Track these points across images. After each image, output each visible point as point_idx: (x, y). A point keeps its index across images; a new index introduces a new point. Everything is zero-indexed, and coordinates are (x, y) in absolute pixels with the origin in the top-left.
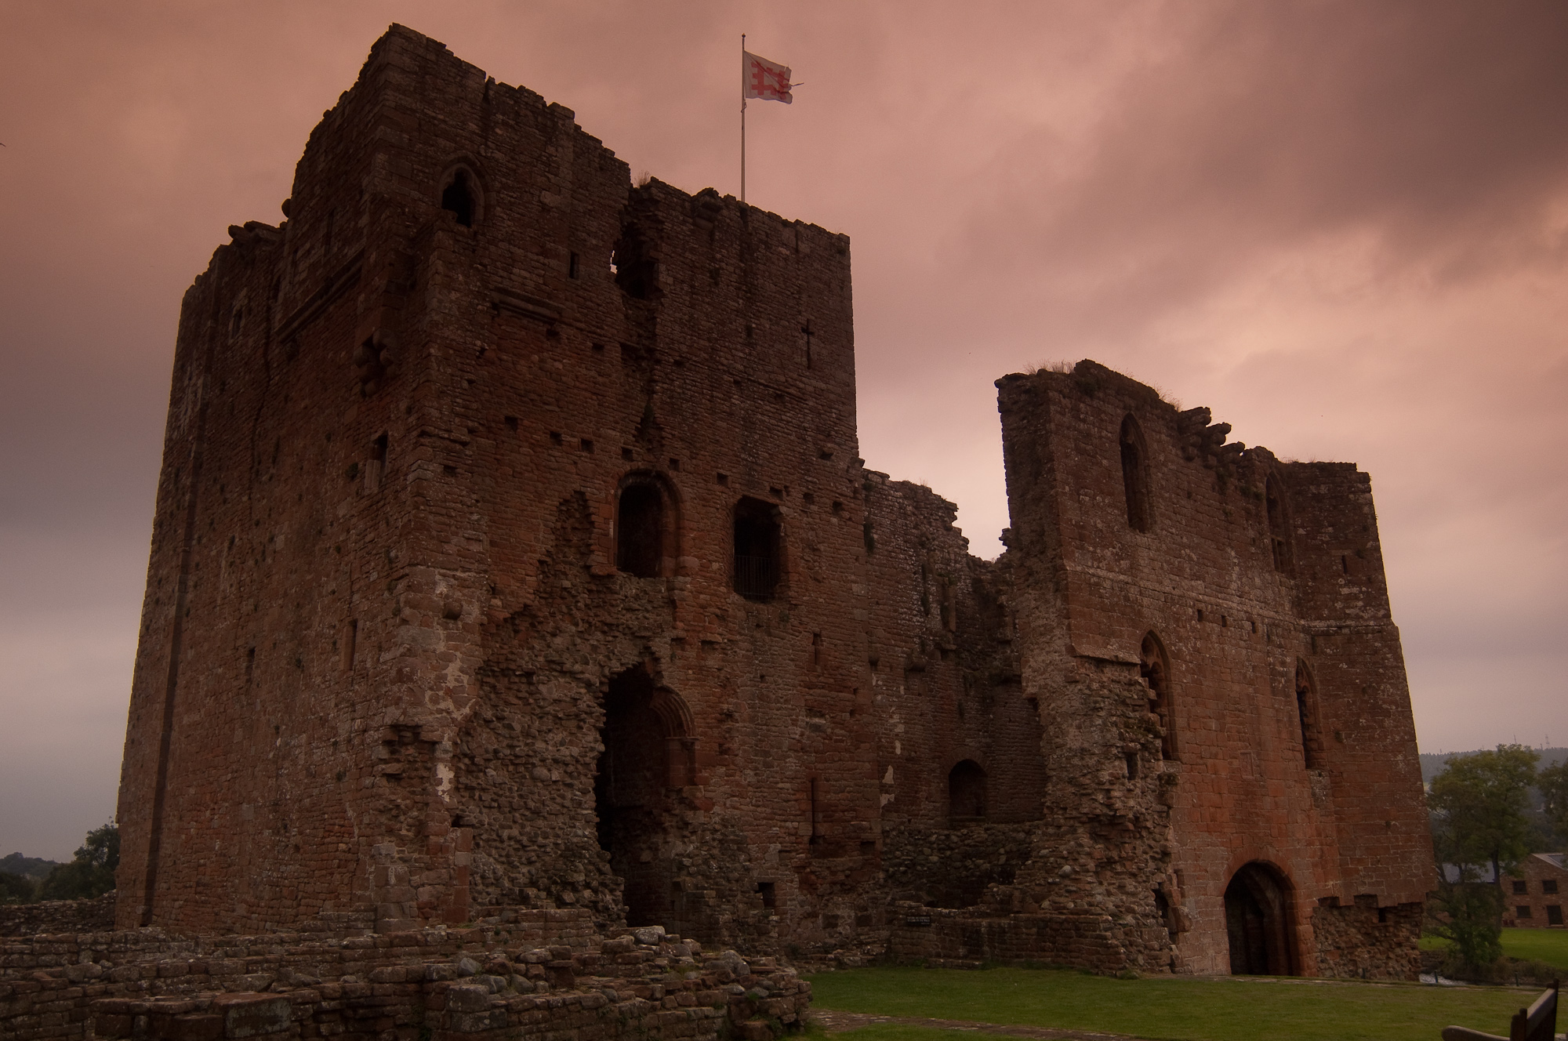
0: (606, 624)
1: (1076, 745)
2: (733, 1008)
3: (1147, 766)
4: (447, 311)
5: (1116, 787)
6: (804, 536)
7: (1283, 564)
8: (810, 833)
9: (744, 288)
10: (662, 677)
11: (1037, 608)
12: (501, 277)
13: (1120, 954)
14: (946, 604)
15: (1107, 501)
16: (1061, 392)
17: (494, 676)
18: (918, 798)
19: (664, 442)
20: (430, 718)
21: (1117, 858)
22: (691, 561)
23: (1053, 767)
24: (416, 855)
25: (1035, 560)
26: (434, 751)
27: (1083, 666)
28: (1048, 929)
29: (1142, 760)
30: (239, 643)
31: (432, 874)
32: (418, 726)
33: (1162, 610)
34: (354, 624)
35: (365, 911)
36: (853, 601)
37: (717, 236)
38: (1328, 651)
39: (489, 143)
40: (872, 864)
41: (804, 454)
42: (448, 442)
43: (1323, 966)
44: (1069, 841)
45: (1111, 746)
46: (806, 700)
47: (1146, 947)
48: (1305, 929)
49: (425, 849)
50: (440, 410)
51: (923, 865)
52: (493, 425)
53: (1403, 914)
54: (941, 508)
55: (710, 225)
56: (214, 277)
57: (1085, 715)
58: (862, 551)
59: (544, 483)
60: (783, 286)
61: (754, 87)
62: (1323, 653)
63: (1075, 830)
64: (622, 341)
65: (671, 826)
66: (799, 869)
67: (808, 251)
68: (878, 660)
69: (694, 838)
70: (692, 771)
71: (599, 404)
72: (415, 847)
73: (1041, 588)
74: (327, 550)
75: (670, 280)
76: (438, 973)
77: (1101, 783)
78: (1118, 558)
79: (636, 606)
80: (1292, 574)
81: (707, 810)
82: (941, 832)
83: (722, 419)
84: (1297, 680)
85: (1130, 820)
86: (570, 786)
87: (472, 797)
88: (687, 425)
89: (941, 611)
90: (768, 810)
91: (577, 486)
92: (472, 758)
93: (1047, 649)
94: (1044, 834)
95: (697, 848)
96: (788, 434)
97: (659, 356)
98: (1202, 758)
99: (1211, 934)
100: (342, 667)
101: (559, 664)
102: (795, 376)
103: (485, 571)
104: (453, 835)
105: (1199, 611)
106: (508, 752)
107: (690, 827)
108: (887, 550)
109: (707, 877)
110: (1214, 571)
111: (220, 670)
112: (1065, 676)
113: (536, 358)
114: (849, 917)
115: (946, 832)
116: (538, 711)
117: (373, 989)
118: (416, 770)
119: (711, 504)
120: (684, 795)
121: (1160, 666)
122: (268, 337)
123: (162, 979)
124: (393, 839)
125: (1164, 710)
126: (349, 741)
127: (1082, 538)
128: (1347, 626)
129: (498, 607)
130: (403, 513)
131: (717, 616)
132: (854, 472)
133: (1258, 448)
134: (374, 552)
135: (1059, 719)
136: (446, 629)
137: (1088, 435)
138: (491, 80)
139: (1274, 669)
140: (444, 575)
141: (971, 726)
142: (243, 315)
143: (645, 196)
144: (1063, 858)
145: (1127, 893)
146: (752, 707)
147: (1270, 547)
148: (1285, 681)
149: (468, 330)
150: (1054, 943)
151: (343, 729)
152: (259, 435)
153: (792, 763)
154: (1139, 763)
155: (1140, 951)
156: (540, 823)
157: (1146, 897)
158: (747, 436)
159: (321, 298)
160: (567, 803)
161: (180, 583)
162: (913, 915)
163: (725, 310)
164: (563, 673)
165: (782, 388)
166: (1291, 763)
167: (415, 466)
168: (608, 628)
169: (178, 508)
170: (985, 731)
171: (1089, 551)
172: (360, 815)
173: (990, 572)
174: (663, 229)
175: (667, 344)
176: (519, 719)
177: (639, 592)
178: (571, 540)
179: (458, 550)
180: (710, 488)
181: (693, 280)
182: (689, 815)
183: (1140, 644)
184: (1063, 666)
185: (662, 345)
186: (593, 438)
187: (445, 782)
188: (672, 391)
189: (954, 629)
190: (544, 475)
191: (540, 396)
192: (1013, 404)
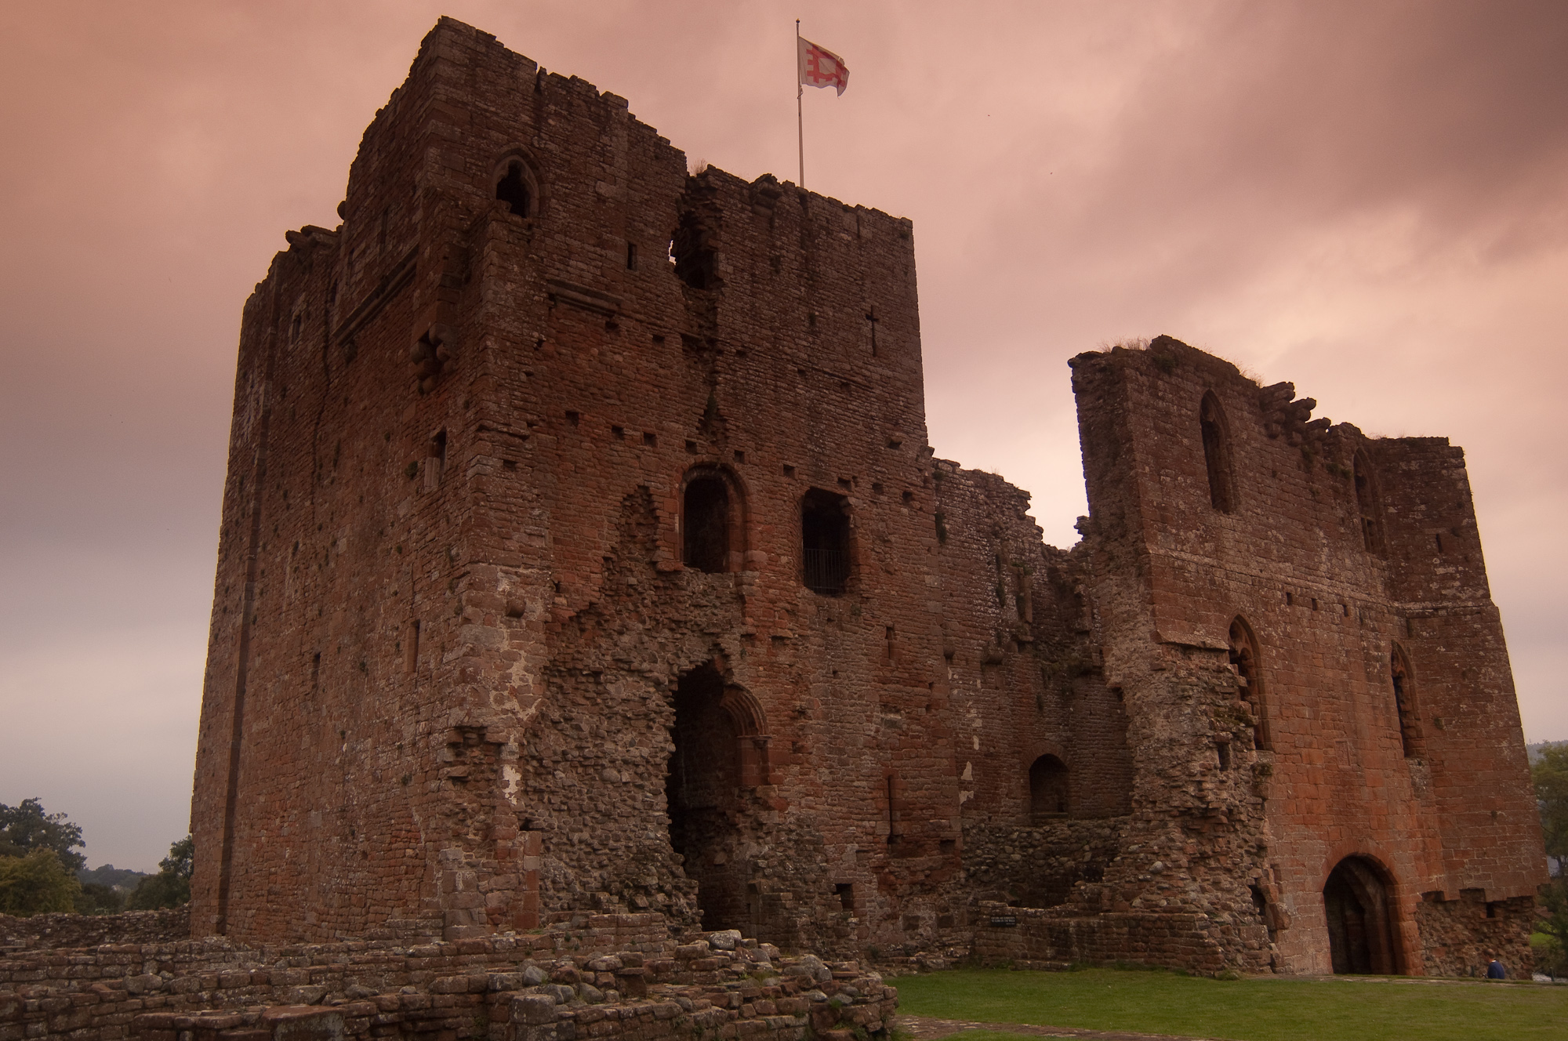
0: (674, 621)
1: (1164, 736)
2: (815, 1015)
3: (1239, 756)
4: (503, 303)
5: (1206, 778)
6: (874, 527)
7: (1373, 543)
8: (888, 832)
9: (806, 275)
10: (733, 674)
11: (1119, 594)
12: (558, 269)
13: (1217, 953)
14: (1022, 594)
15: (1189, 482)
16: (1137, 369)
17: (561, 676)
18: (998, 794)
19: (728, 434)
20: (495, 719)
21: (1210, 853)
22: (759, 555)
23: (1141, 759)
24: (484, 860)
25: (1116, 544)
26: (500, 753)
27: (1169, 652)
28: (1140, 928)
29: (1234, 750)
30: (305, 648)
31: (501, 879)
32: (483, 728)
33: (1249, 594)
34: (417, 625)
35: (433, 917)
36: (926, 593)
37: (777, 222)
38: (1424, 634)
39: (542, 134)
40: (953, 863)
41: (872, 444)
42: (507, 436)
43: (1428, 964)
44: (1160, 836)
45: (1202, 735)
46: (880, 696)
47: (1245, 946)
48: (1409, 925)
49: (493, 853)
50: (498, 403)
51: (1005, 864)
52: (554, 420)
54: (1013, 497)
55: (769, 212)
56: (273, 284)
57: (1173, 704)
58: (935, 541)
59: (607, 478)
60: (846, 273)
61: (809, 73)
62: (1419, 636)
63: (1166, 824)
64: (683, 332)
65: (746, 827)
66: (878, 869)
67: (870, 236)
68: (953, 653)
69: (769, 838)
70: (765, 770)
71: (661, 397)
72: (482, 851)
73: (1123, 573)
74: (388, 551)
75: (730, 269)
76: (502, 982)
77: (1191, 775)
78: (1202, 540)
79: (704, 602)
80: (1383, 555)
81: (782, 810)
82: (1023, 829)
83: (786, 409)
84: (1392, 665)
85: (1223, 813)
87: (541, 800)
88: (752, 416)
89: (1017, 602)
90: (845, 810)
91: (640, 481)
92: (540, 760)
93: (1131, 636)
94: (1133, 829)
95: (772, 849)
96: (855, 423)
97: (720, 346)
98: (1296, 747)
99: (1312, 931)
100: (405, 669)
101: (626, 662)
102: (861, 364)
103: (549, 568)
104: (521, 839)
105: (1289, 595)
106: (576, 753)
107: (765, 828)
108: (959, 541)
109: (783, 879)
110: (1301, 552)
111: (287, 677)
112: (1151, 664)
113: (595, 351)
114: (931, 918)
115: (1028, 829)
116: (606, 711)
117: (433, 1000)
118: (483, 772)
119: (779, 496)
120: (758, 795)
121: (1248, 652)
122: (326, 341)
123: (224, 990)
124: (459, 844)
125: (1255, 698)
126: (414, 744)
127: (1164, 520)
128: (1444, 608)
129: (563, 605)
130: (463, 510)
131: (787, 611)
132: (923, 461)
133: (1345, 424)
134: (435, 551)
135: (1145, 709)
136: (509, 627)
137: (1168, 414)
138: (543, 71)
139: (1368, 653)
140: (506, 573)
141: (1052, 719)
142: (302, 320)
143: (703, 184)
144: (1154, 853)
145: (1222, 890)
146: (825, 703)
147: (1360, 527)
148: (1381, 667)
149: (524, 322)
150: (1146, 943)
151: (408, 732)
152: (320, 440)
153: (868, 761)
154: (1231, 753)
155: (1239, 951)
156: (611, 825)
157: (1243, 894)
158: (813, 426)
159: (378, 297)
160: (638, 805)
161: (246, 590)
162: (997, 915)
163: (787, 299)
164: (631, 672)
165: (847, 376)
166: (1389, 751)
167: (473, 463)
168: (676, 625)
169: (243, 515)
170: (1066, 725)
171: (1172, 534)
172: (426, 819)
173: (1066, 561)
174: (721, 217)
175: (729, 334)
176: (587, 720)
177: (706, 588)
178: (635, 537)
179: (520, 547)
180: (776, 479)
181: (753, 269)
182: (764, 816)
183: (1228, 630)
184: (1149, 654)
185: (723, 336)
186: (656, 431)
187: (512, 785)
188: (735, 382)
189: (1031, 620)
190: (607, 470)
191: (600, 389)
192: (1088, 383)
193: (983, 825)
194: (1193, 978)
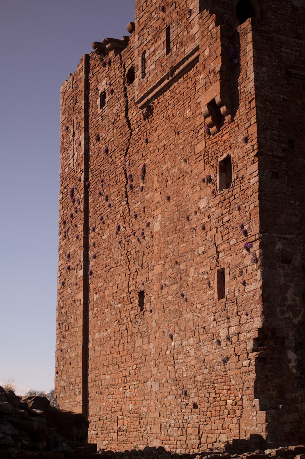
20: (281, 323)
26: (284, 343)
30: (131, 288)
34: (221, 272)
74: (194, 229)
100: (216, 296)
103: (301, 234)
111: (119, 306)
126: (228, 340)
134: (231, 227)
136: (284, 270)
140: (279, 238)
142: (107, 94)
152: (129, 165)
159: (168, 78)
161: (84, 256)
169: (76, 212)
172: (241, 382)
179: (285, 222)
187: (293, 360)
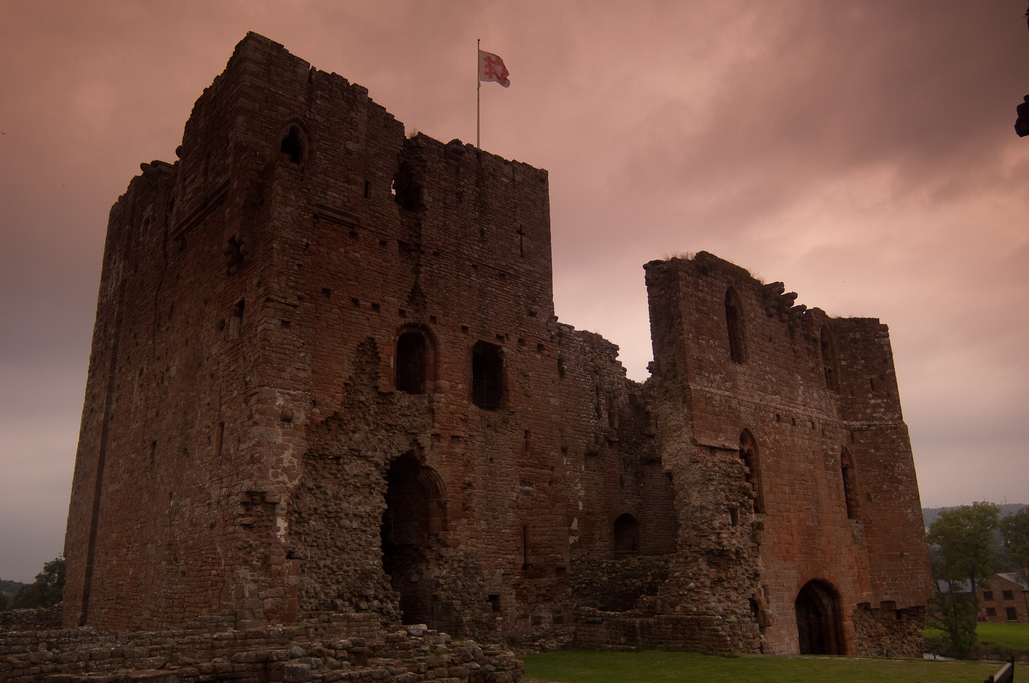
0: (389, 425)
1: (697, 504)
2: (472, 678)
3: (744, 517)
4: (284, 219)
5: (724, 531)
6: (519, 366)
7: (832, 384)
8: (523, 562)
9: (479, 204)
10: (425, 459)
11: (671, 414)
12: (319, 197)
13: (727, 641)
14: (612, 411)
15: (717, 343)
16: (686, 272)
17: (315, 460)
18: (594, 539)
19: (426, 305)
20: (272, 487)
21: (724, 578)
22: (444, 383)
23: (683, 518)
24: (262, 578)
25: (670, 382)
26: (274, 509)
27: (702, 451)
28: (680, 625)
29: (741, 513)
30: (146, 437)
31: (273, 590)
32: (264, 493)
33: (753, 415)
34: (222, 425)
35: (228, 615)
36: (551, 409)
37: (462, 170)
38: (862, 441)
39: (312, 110)
40: (564, 582)
41: (518, 313)
42: (284, 305)
43: (860, 648)
44: (693, 567)
45: (721, 504)
46: (520, 475)
47: (744, 637)
48: (848, 624)
49: (268, 574)
50: (279, 284)
51: (597, 583)
52: (314, 294)
53: (912, 614)
54: (608, 348)
55: (457, 163)
56: (131, 196)
57: (703, 484)
58: (557, 376)
59: (347, 332)
60: (505, 204)
61: (486, 73)
62: (859, 442)
63: (697, 560)
64: (399, 239)
65: (432, 558)
66: (515, 586)
67: (521, 180)
68: (567, 448)
69: (446, 566)
70: (445, 521)
71: (384, 281)
72: (262, 572)
73: (674, 400)
74: (204, 376)
75: (431, 199)
76: (277, 656)
77: (714, 529)
78: (724, 380)
79: (408, 413)
80: (838, 391)
81: (455, 547)
82: (609, 561)
83: (464, 290)
84: (842, 460)
85: (733, 553)
86: (365, 531)
87: (300, 539)
88: (442, 294)
89: (609, 416)
90: (495, 547)
91: (369, 334)
92: (300, 514)
93: (678, 441)
94: (677, 562)
95: (448, 572)
96: (508, 300)
97: (423, 249)
98: (780, 512)
99: (787, 628)
100: (214, 453)
102: (512, 262)
103: (309, 390)
104: (287, 565)
105: (778, 415)
106: (323, 509)
107: (444, 559)
108: (573, 376)
109: (455, 592)
110: (787, 389)
112: (690, 458)
113: (342, 250)
114: (549, 618)
115: (613, 561)
116: (343, 482)
117: (233, 667)
118: (263, 521)
119: (457, 346)
120: (440, 538)
121: (752, 451)
122: (166, 237)
123: (93, 661)
124: (247, 567)
125: (755, 480)
126: (219, 502)
127: (701, 368)
128: (875, 425)
129: (317, 414)
130: (254, 352)
131: (462, 419)
132: (551, 325)
133: (815, 308)
134: (236, 378)
135: (686, 487)
136: (283, 428)
137: (705, 301)
138: (314, 68)
139: (827, 453)
140: (282, 393)
141: (629, 491)
142: (150, 222)
143: (414, 144)
144: (689, 578)
145: (731, 601)
146: (484, 479)
147: (824, 373)
148: (834, 461)
149: (298, 232)
150: (683, 634)
152: (160, 301)
154: (739, 515)
155: (740, 640)
156: (345, 556)
157: (744, 604)
158: (481, 301)
160: (363, 543)
161: (107, 398)
162: (591, 616)
163: (466, 219)
164: (360, 457)
165: (503, 269)
166: (838, 515)
167: (263, 320)
168: (390, 427)
169: (106, 348)
170: (639, 495)
171: (705, 376)
172: (226, 551)
173: (641, 390)
174: (426, 166)
175: (428, 241)
176: (331, 487)
177: (410, 404)
178: (365, 370)
179: (291, 376)
180: (457, 335)
181: (445, 199)
182: (443, 551)
183: (738, 437)
184: (689, 452)
185: (425, 242)
186: (380, 302)
187: (282, 530)
188: (432, 272)
189: (617, 428)
190: (348, 327)
191: (345, 275)
192: (655, 280)
193: (584, 558)
194: (711, 657)
